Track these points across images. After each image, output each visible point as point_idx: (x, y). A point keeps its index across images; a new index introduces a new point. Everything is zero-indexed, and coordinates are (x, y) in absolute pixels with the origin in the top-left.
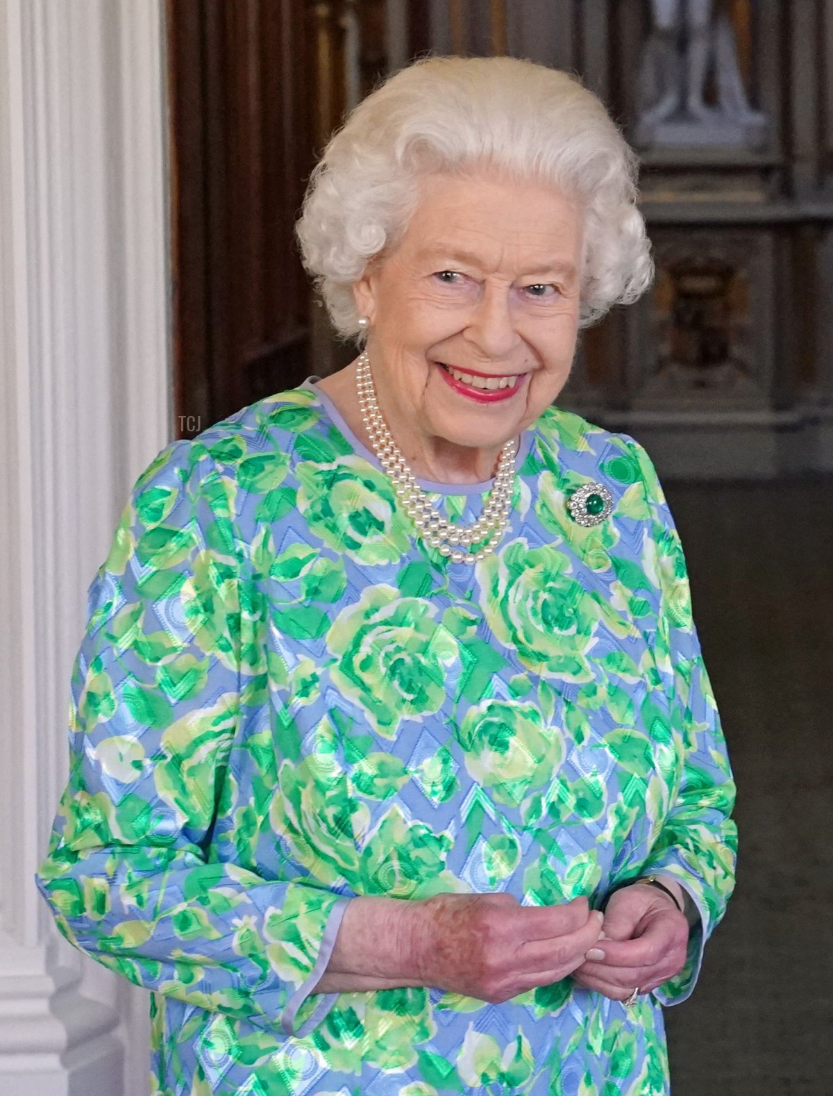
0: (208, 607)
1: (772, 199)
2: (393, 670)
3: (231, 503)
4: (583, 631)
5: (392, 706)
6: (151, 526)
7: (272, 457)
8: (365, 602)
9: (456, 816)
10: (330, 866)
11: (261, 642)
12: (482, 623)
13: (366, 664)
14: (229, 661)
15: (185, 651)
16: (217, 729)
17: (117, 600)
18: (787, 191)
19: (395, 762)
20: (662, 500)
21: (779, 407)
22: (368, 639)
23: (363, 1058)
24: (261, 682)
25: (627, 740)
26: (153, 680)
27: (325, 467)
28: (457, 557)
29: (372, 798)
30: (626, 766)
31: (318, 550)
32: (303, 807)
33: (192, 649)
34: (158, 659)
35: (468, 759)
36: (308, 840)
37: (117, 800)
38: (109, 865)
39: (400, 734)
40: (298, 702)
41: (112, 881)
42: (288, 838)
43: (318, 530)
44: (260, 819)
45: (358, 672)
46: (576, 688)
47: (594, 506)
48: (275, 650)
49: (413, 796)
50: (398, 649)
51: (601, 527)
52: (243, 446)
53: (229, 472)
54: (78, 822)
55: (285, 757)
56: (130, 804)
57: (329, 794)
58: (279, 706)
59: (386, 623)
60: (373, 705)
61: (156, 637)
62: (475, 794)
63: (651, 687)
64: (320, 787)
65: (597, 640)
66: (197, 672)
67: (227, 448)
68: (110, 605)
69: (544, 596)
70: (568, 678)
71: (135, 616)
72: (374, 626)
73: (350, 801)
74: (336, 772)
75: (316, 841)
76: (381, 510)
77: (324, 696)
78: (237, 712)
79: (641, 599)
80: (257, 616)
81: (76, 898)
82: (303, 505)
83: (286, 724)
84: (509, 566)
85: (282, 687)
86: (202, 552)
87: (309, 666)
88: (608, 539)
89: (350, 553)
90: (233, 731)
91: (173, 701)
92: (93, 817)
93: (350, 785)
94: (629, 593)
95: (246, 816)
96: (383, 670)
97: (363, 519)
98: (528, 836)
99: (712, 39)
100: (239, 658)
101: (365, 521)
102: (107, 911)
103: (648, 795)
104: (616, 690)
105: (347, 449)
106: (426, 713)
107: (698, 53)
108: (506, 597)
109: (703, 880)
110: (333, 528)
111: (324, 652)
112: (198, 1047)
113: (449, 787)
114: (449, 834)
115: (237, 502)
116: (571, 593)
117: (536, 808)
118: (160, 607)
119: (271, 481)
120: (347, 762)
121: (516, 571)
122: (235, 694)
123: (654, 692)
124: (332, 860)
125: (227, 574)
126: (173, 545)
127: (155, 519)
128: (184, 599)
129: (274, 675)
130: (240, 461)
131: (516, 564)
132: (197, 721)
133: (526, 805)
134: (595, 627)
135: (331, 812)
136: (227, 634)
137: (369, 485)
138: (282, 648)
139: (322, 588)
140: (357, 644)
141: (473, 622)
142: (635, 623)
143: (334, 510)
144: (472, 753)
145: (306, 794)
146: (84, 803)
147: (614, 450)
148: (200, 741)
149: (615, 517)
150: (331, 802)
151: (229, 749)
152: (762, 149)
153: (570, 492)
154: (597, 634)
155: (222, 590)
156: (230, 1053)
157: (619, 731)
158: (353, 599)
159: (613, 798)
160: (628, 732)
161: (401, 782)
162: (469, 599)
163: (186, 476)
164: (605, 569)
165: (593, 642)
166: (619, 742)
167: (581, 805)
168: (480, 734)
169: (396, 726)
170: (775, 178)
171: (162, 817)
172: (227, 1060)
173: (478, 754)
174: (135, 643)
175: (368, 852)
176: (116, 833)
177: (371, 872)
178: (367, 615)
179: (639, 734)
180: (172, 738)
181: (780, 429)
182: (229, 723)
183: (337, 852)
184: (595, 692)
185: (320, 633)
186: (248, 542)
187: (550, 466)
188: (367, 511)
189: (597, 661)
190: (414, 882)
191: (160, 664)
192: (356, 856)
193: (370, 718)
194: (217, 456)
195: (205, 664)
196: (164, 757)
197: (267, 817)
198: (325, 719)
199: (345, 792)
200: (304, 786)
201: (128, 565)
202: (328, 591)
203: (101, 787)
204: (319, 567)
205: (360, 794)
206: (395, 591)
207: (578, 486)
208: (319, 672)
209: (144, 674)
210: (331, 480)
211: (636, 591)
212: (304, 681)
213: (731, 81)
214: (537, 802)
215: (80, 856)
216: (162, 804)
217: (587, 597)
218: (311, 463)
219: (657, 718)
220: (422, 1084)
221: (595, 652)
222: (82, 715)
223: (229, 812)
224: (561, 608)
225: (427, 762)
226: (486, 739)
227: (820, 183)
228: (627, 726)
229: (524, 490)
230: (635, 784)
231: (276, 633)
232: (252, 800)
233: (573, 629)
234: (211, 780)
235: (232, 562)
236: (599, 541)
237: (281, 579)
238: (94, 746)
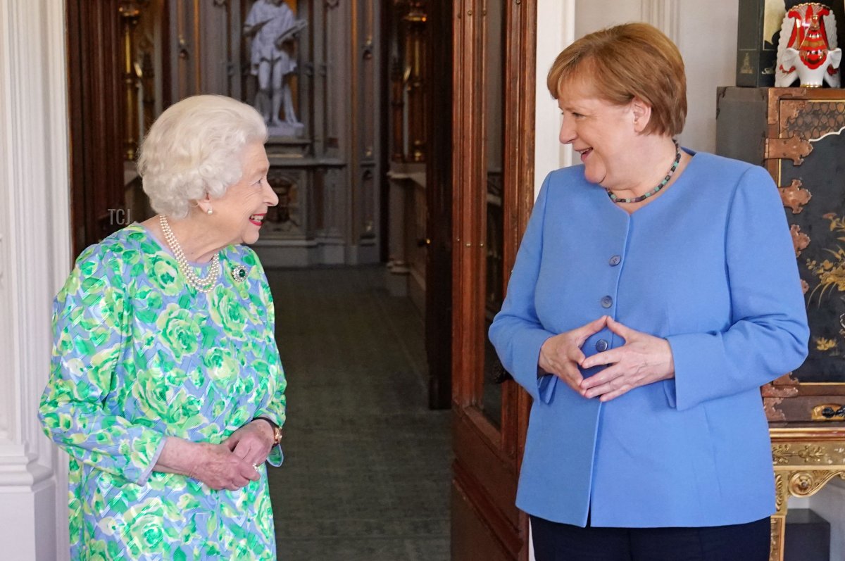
0: (111, 309)
1: (306, 157)
2: (179, 336)
3: (121, 268)
4: (242, 322)
5: (179, 350)
6: (87, 277)
7: (133, 252)
8: (168, 310)
9: (204, 392)
10: (155, 412)
11: (130, 323)
12: (208, 318)
13: (171, 333)
14: (118, 330)
15: (101, 326)
16: (113, 357)
17: (73, 305)
18: (312, 153)
19: (182, 372)
20: (263, 272)
21: (308, 239)
22: (171, 324)
23: (166, 485)
24: (129, 339)
25: (260, 364)
26: (88, 337)
27: (152, 256)
28: (201, 290)
29: (174, 385)
30: (260, 374)
31: (151, 289)
32: (147, 388)
33: (104, 325)
34: (90, 329)
35: (208, 370)
36: (147, 401)
37: (77, 383)
38: (72, 410)
39: (183, 361)
40: (146, 347)
41: (73, 416)
42: (140, 400)
43: (151, 280)
44: (127, 392)
45: (168, 336)
46: (241, 343)
47: (242, 274)
48: (137, 327)
49: (189, 385)
50: (181, 328)
51: (243, 282)
52: (123, 247)
53: (119, 256)
54: (57, 391)
55: (141, 368)
56: (82, 385)
57: (158, 383)
58: (138, 349)
59: (176, 318)
60: (173, 349)
61: (90, 320)
62: (211, 384)
63: (268, 343)
64: (154, 380)
65: (247, 325)
66: (106, 335)
67: (117, 247)
68: (70, 307)
69: (230, 307)
70: (238, 339)
71: (81, 312)
72: (172, 319)
73: (166, 387)
74: (161, 375)
75: (150, 402)
76: (173, 273)
77: (156, 345)
78: (120, 351)
79: (260, 310)
80: (129, 313)
81: (56, 421)
82: (146, 271)
83: (141, 356)
84: (218, 295)
85: (139, 341)
86: (109, 288)
87: (150, 334)
88: (246, 287)
89: (162, 290)
90: (118, 358)
91: (96, 345)
92: (66, 389)
93: (166, 381)
94: (256, 307)
95: (122, 391)
96: (176, 336)
97: (165, 278)
98: (229, 400)
99: (283, 94)
100: (122, 330)
101: (167, 278)
102: (71, 427)
103: (269, 385)
104: (254, 345)
105: (159, 249)
106: (192, 353)
107: (277, 99)
108: (219, 306)
109: (276, 414)
110: (156, 280)
111: (156, 328)
112: (97, 480)
113: (202, 381)
114: (202, 400)
115: (123, 268)
116: (237, 307)
117: (231, 390)
118: (91, 309)
119: (135, 260)
120: (165, 371)
121: (221, 296)
122: (119, 344)
123: (269, 345)
124: (156, 409)
125: (119, 297)
126: (97, 285)
127: (88, 274)
128: (101, 306)
129: (136, 337)
130: (122, 253)
131: (221, 293)
132: (106, 353)
133: (229, 388)
134: (246, 320)
135: (158, 391)
136: (118, 320)
137: (168, 263)
138: (140, 326)
139: (154, 303)
140: (167, 326)
141: (205, 319)
142: (260, 318)
143: (156, 273)
144: (210, 368)
145: (148, 384)
146: (61, 383)
147: (245, 253)
148: (106, 361)
149: (249, 279)
150: (158, 387)
151: (116, 365)
152: (302, 137)
153: (233, 269)
154: (247, 323)
155: (117, 303)
156: (111, 483)
157: (257, 360)
158: (165, 308)
159: (256, 386)
160: (260, 360)
161: (185, 379)
162: (204, 309)
163: (101, 258)
164: (246, 299)
165: (246, 326)
166: (257, 364)
167: (247, 388)
168: (213, 359)
169: (181, 358)
170: (308, 148)
171: (93, 390)
172: (109, 486)
173: (212, 368)
174: (81, 323)
175: (171, 406)
176: (76, 396)
177: (171, 415)
178: (170, 315)
179: (264, 362)
180: (95, 360)
181: (309, 247)
182: (116, 355)
183: (159, 406)
184: (247, 345)
185: (154, 321)
186: (127, 284)
187: (225, 258)
188: (168, 274)
189: (248, 333)
190: (187, 417)
191: (91, 331)
192: (166, 408)
193: (173, 355)
194: (113, 250)
195: (110, 331)
196: (91, 367)
197: (130, 392)
198: (157, 354)
199: (164, 383)
200: (148, 380)
201: (78, 292)
202: (157, 305)
203: (69, 377)
204: (152, 295)
205: (170, 384)
206: (178, 306)
207: (236, 266)
208: (154, 336)
209: (85, 335)
210: (155, 261)
211: (258, 306)
212: (148, 340)
213: (290, 110)
214: (232, 387)
215: (59, 405)
216: (92, 385)
217: (243, 308)
218: (147, 254)
219: (270, 355)
220: (188, 495)
221: (247, 330)
222: (59, 349)
223: (115, 390)
224: (234, 312)
225: (193, 372)
226: (215, 362)
227: (325, 151)
228: (259, 358)
229: (219, 266)
230: (264, 381)
231: (137, 320)
232: (124, 385)
233: (239, 320)
234: (110, 377)
235: (121, 292)
236: (244, 287)
237: (139, 299)
238: (66, 361)
